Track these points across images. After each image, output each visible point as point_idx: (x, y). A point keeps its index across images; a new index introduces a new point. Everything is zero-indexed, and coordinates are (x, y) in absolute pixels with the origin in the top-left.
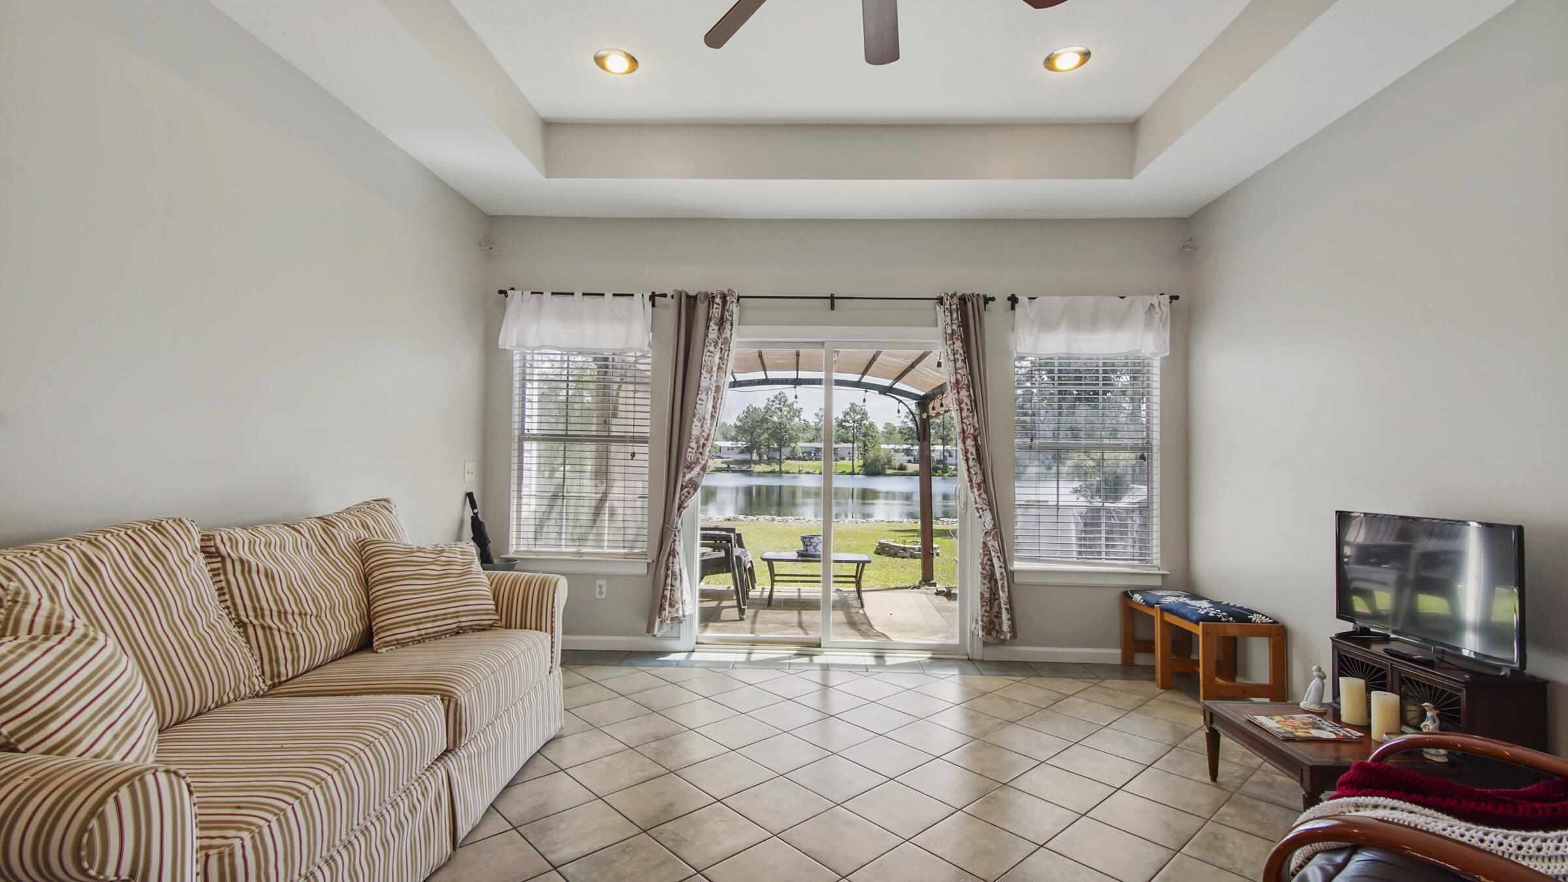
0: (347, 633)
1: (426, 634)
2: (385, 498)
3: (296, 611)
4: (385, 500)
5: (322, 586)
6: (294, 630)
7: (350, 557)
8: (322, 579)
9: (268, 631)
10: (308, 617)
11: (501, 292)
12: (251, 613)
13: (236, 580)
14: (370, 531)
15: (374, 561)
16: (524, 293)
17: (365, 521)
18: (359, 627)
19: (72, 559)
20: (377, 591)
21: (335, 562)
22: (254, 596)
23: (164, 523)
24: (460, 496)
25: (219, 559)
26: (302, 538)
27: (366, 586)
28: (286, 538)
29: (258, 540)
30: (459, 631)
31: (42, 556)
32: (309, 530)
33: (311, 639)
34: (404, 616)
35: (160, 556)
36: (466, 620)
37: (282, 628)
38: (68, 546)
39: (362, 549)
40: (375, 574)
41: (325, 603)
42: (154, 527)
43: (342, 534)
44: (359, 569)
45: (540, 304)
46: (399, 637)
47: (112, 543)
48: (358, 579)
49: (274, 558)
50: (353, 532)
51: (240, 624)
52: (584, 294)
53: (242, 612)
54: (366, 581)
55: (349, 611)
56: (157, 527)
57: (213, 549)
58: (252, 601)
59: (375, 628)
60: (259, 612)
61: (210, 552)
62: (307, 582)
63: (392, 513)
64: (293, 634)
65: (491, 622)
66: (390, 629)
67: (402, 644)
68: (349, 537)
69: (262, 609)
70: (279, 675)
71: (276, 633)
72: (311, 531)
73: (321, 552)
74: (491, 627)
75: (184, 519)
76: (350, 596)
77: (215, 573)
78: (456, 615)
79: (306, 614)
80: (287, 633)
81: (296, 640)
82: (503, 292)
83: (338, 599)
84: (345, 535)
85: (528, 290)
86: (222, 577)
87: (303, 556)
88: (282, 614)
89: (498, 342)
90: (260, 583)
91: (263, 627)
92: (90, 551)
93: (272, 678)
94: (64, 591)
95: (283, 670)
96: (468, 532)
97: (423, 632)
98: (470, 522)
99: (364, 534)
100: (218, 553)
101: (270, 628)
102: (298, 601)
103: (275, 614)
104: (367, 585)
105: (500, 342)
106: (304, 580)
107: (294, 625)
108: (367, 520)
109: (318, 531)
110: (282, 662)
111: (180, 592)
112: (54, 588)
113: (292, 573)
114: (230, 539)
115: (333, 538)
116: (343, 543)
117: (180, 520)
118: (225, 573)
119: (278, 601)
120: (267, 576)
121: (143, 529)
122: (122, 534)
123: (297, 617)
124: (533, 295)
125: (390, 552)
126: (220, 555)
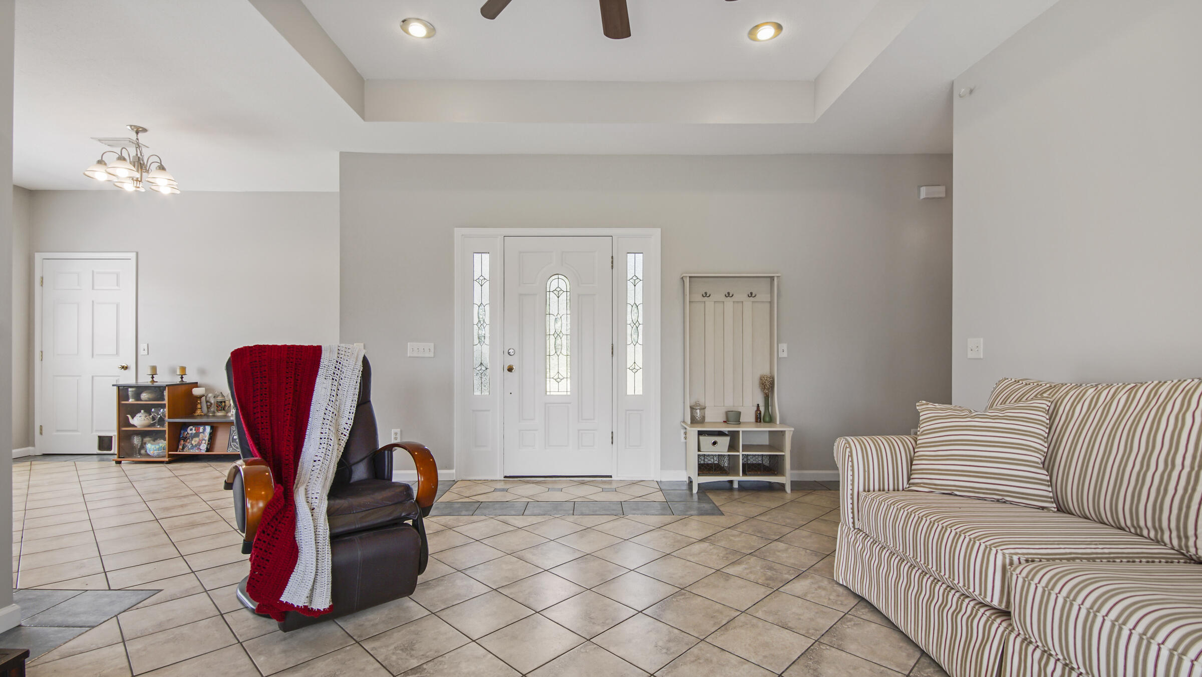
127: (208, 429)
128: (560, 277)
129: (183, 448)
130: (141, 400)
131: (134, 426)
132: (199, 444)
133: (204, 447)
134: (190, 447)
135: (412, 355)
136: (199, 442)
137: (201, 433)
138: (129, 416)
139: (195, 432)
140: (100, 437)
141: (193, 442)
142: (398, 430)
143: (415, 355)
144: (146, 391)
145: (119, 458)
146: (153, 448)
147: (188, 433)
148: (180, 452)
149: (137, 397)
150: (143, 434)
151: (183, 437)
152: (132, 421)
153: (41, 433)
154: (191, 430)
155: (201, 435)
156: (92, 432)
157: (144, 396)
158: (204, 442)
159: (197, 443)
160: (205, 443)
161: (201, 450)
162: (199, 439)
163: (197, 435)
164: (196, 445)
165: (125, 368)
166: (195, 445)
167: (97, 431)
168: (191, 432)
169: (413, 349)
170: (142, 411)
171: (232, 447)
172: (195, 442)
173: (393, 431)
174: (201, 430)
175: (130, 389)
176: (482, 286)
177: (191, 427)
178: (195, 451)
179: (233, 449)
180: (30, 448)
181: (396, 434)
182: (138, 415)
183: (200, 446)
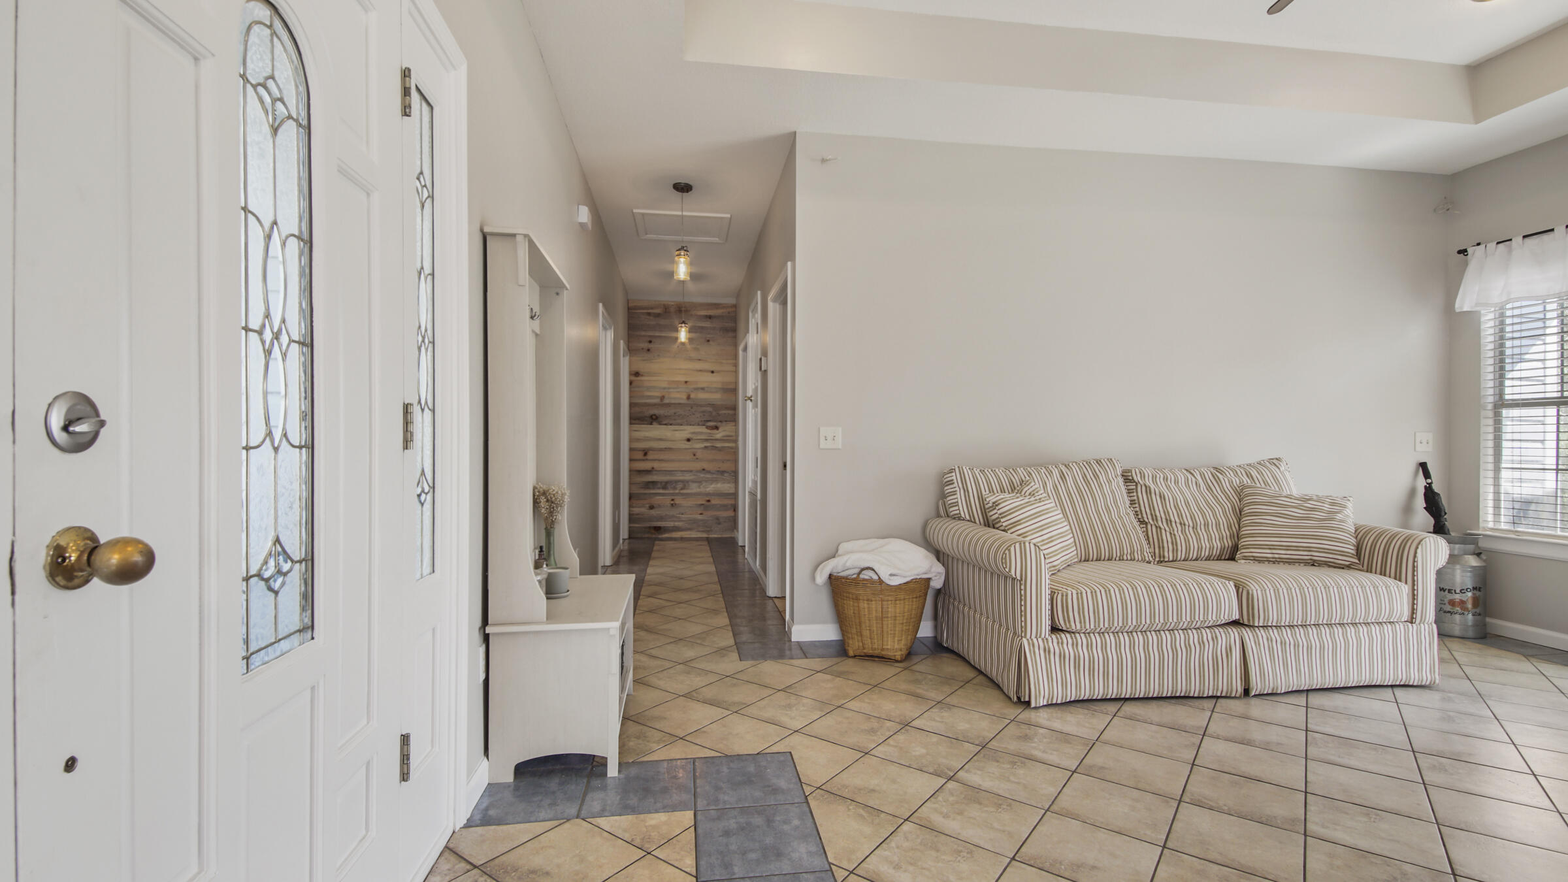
0: (1217, 544)
1: (1280, 558)
2: (1277, 457)
3: (1177, 521)
4: (1277, 459)
5: (1200, 510)
6: (1176, 533)
7: (1230, 494)
8: (1202, 506)
9: (1159, 530)
10: (1187, 527)
11: (1460, 252)
12: (1150, 517)
13: (1142, 497)
14: (1253, 479)
15: (1247, 500)
16: (1488, 245)
17: (1250, 473)
18: (1228, 543)
19: (1056, 472)
20: (1246, 520)
21: (1216, 497)
22: (1152, 507)
23: (1102, 460)
24: (1410, 466)
25: (1135, 484)
26: (1193, 478)
27: (1239, 515)
28: (1179, 478)
29: (1158, 476)
30: (1313, 563)
31: (1044, 469)
32: (1200, 474)
33: (1187, 541)
34: (1261, 541)
35: (1096, 476)
36: (1318, 556)
37: (1167, 529)
38: (1056, 467)
39: (1240, 493)
40: (1245, 509)
41: (1200, 520)
42: (1097, 462)
43: (1226, 480)
44: (1236, 505)
45: (1510, 250)
46: (1254, 554)
47: (1075, 468)
48: (1233, 511)
49: (1169, 488)
50: (1237, 479)
51: (1142, 522)
52: (1524, 237)
53: (1145, 516)
54: (1239, 514)
55: (1220, 530)
56: (1098, 462)
57: (1130, 478)
58: (1150, 510)
59: (1240, 546)
60: (1155, 518)
61: (1127, 478)
62: (1189, 505)
63: (1279, 469)
64: (1174, 535)
65: (1348, 563)
66: (1248, 548)
67: (1259, 560)
68: (1232, 482)
69: (1156, 516)
70: (1164, 557)
71: (1163, 531)
72: (1202, 475)
73: (1207, 489)
74: (1349, 567)
75: (1113, 460)
76: (1222, 520)
77: (1129, 492)
78: (1309, 549)
79: (1185, 525)
80: (1171, 533)
81: (1175, 539)
82: (1463, 252)
83: (1211, 519)
84: (1228, 480)
85: (1492, 241)
86: (1135, 494)
87: (1192, 489)
88: (1168, 521)
89: (1454, 306)
90: (1156, 501)
91: (1156, 527)
92: (1063, 468)
93: (1160, 557)
94: (1050, 486)
95: (1166, 554)
96: (1420, 502)
97: (1276, 556)
98: (1423, 491)
99: (1246, 480)
100: (1132, 481)
101: (1160, 528)
102: (1180, 515)
103: (1164, 520)
104: (1241, 515)
105: (1457, 306)
106: (1187, 504)
107: (1176, 529)
108: (1251, 472)
109: (1208, 476)
110: (1166, 549)
111: (1104, 495)
112: (1046, 483)
113: (1178, 497)
114: (1140, 473)
115: (1218, 481)
116: (1226, 485)
117: (1111, 459)
118: (1137, 492)
119: (1166, 513)
120: (1160, 497)
121: (1092, 462)
122: (1081, 464)
123: (1179, 525)
124: (1500, 245)
125: (1259, 495)
126: (1135, 482)
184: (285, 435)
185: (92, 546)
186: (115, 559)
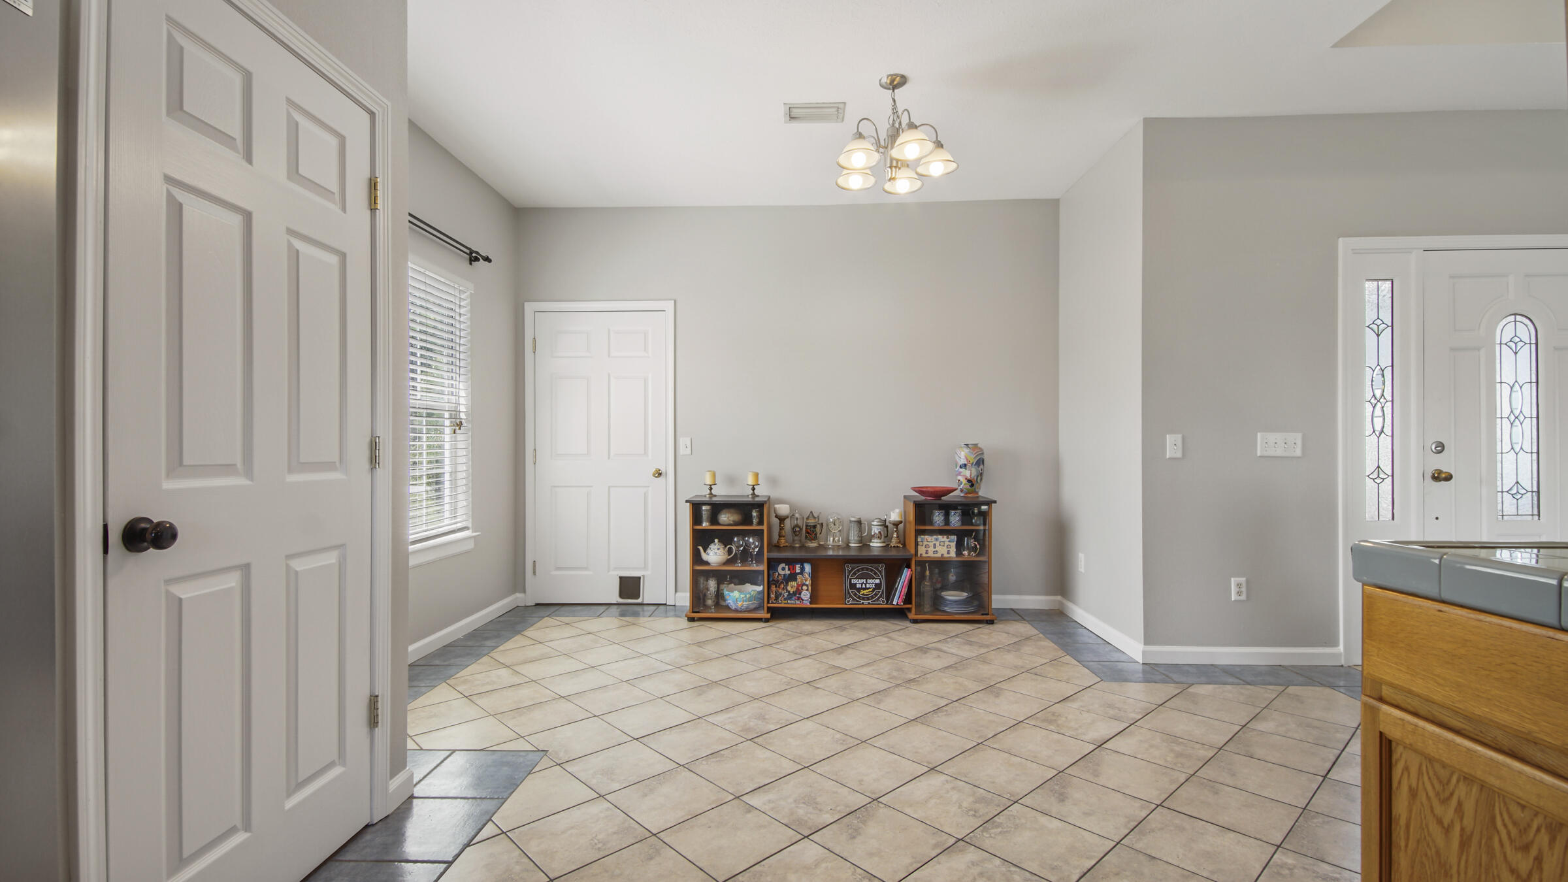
127: (808, 568)
128: (1519, 318)
129: (777, 598)
130: (719, 524)
131: (707, 563)
132: (798, 592)
133: (806, 595)
134: (786, 595)
135: (1266, 454)
136: (797, 589)
137: (799, 573)
138: (700, 548)
139: (789, 572)
140: (621, 578)
141: (789, 588)
142: (1243, 580)
143: (1271, 453)
144: (724, 511)
145: (693, 612)
146: (738, 596)
147: (779, 574)
148: (772, 603)
149: (714, 520)
150: (722, 576)
151: (773, 580)
152: (704, 556)
153: (534, 573)
154: (783, 569)
155: (799, 577)
156: (609, 572)
157: (725, 518)
158: (805, 588)
159: (794, 589)
160: (807, 590)
161: (803, 600)
162: (797, 584)
163: (792, 577)
164: (794, 594)
165: (659, 474)
166: (793, 592)
167: (616, 569)
168: (782, 573)
169: (1269, 443)
170: (716, 541)
171: (851, 596)
172: (792, 587)
173: (1233, 581)
174: (798, 570)
175: (704, 508)
176: (1378, 335)
177: (783, 565)
178: (794, 603)
179: (854, 599)
180: (518, 595)
181: (1239, 585)
182: (712, 546)
183: (800, 594)
184: (1521, 448)
185: (1440, 472)
186: (1443, 476)
